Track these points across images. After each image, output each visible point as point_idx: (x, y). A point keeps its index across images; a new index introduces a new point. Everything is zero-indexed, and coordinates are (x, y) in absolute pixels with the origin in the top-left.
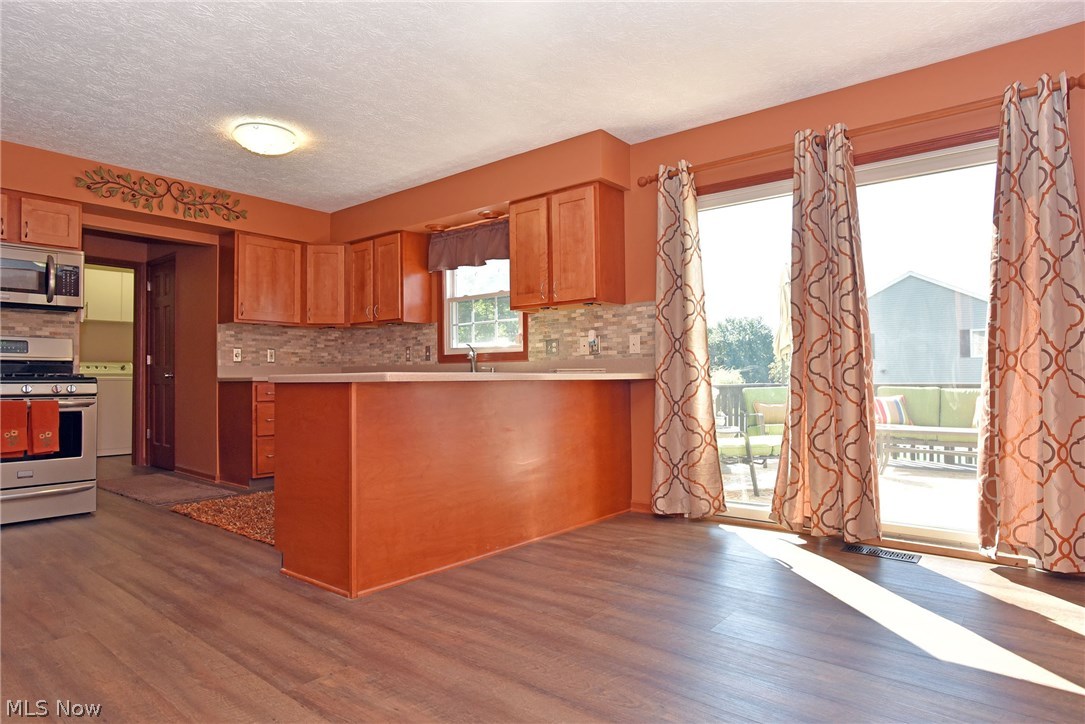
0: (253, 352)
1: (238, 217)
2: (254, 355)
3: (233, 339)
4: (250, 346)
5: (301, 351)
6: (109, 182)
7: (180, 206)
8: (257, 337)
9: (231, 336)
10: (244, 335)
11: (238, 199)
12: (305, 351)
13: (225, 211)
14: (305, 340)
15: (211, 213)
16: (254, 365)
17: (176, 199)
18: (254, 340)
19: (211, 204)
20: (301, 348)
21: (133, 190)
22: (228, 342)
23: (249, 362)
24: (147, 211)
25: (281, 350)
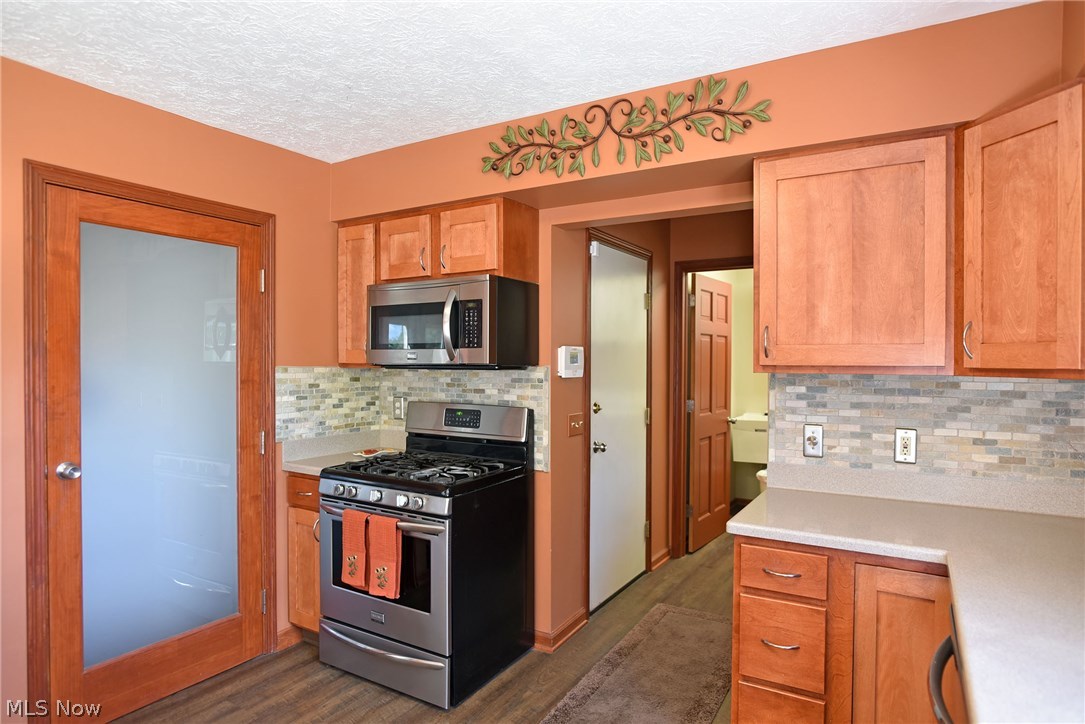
0: (854, 435)
1: (746, 125)
2: (857, 443)
3: (803, 404)
4: (847, 420)
5: (1003, 437)
6: (520, 148)
7: (629, 144)
8: (866, 398)
9: (799, 397)
10: (830, 395)
11: (743, 81)
12: (1020, 436)
13: (719, 121)
14: (1019, 406)
15: (690, 139)
16: (854, 465)
17: (619, 134)
18: (854, 406)
19: (685, 117)
20: (1002, 428)
21: (552, 146)
22: (793, 411)
23: (843, 457)
24: (576, 177)
25: (939, 432)
